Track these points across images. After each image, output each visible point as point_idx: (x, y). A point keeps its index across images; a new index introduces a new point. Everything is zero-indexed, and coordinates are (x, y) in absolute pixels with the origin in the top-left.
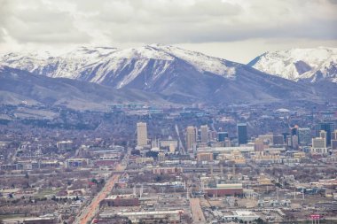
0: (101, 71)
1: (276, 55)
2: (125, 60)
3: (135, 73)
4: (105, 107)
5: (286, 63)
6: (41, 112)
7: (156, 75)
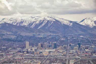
0: (34, 23)
1: (89, 19)
2: (41, 20)
3: (43, 24)
4: (31, 34)
5: (92, 21)
6: (11, 36)
7: (49, 25)
